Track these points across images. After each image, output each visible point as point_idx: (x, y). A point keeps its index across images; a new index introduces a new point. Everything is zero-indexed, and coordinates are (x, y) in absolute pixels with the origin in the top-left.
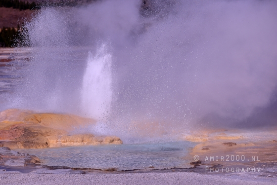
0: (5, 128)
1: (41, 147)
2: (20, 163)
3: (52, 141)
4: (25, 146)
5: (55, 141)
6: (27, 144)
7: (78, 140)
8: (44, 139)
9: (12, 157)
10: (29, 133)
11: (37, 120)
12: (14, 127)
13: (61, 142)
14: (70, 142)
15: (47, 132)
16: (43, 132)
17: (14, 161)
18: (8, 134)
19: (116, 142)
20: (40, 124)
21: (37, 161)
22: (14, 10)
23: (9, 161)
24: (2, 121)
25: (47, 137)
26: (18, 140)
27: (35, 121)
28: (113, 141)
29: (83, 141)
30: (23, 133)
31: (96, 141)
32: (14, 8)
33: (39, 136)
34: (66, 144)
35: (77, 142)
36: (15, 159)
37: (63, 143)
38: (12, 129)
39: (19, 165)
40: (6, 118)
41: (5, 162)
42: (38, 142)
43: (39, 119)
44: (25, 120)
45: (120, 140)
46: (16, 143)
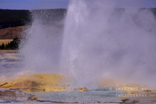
0: (22, 82)
1: (41, 92)
2: (26, 99)
3: (47, 88)
4: (32, 91)
5: (49, 88)
6: (33, 90)
8: (42, 87)
9: (21, 96)
10: (35, 84)
11: (41, 77)
12: (28, 81)
14: (57, 89)
15: (45, 84)
16: (43, 84)
17: (22, 97)
18: (24, 85)
20: (42, 79)
21: (35, 98)
23: (19, 98)
24: (22, 78)
25: (45, 86)
26: (28, 88)
27: (39, 78)
28: (81, 89)
30: (31, 84)
33: (40, 86)
34: (55, 90)
36: (23, 96)
37: (53, 90)
38: (26, 82)
39: (23, 100)
40: (24, 76)
41: (17, 98)
42: (39, 89)
44: (34, 77)
45: (86, 88)
46: (27, 89)
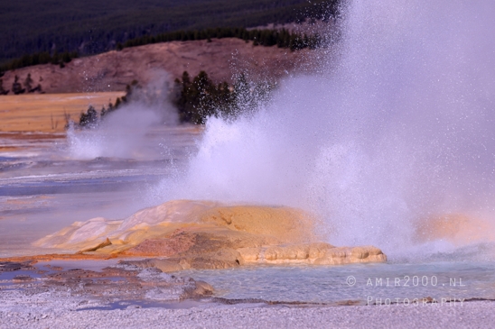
0: (162, 235)
1: (226, 268)
2: (175, 294)
3: (248, 257)
4: (196, 266)
5: (255, 257)
6: (199, 262)
7: (299, 255)
8: (230, 254)
9: (160, 284)
10: (204, 242)
11: (224, 219)
12: (179, 232)
13: (264, 258)
14: (284, 258)
15: (239, 241)
16: (232, 240)
17: (163, 290)
18: (166, 246)
19: (373, 258)
20: (228, 226)
21: (207, 292)
22: (280, 49)
23: (152, 292)
24: (159, 224)
25: (239, 250)
26: (184, 256)
27: (219, 221)
28: (367, 255)
29: (307, 256)
30: (193, 244)
31: (333, 256)
32: (280, 47)
33: (224, 249)
34: (274, 262)
35: (296, 258)
36: (164, 287)
37: (269, 261)
38: (173, 237)
39: (168, 297)
40: (166, 217)
41: (145, 293)
42: (219, 258)
43: (227, 218)
44: (201, 220)
46: (179, 261)
